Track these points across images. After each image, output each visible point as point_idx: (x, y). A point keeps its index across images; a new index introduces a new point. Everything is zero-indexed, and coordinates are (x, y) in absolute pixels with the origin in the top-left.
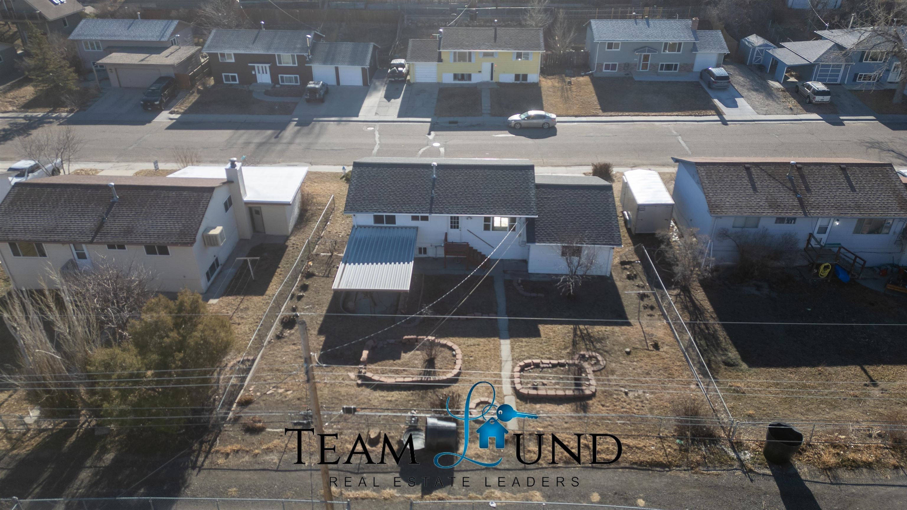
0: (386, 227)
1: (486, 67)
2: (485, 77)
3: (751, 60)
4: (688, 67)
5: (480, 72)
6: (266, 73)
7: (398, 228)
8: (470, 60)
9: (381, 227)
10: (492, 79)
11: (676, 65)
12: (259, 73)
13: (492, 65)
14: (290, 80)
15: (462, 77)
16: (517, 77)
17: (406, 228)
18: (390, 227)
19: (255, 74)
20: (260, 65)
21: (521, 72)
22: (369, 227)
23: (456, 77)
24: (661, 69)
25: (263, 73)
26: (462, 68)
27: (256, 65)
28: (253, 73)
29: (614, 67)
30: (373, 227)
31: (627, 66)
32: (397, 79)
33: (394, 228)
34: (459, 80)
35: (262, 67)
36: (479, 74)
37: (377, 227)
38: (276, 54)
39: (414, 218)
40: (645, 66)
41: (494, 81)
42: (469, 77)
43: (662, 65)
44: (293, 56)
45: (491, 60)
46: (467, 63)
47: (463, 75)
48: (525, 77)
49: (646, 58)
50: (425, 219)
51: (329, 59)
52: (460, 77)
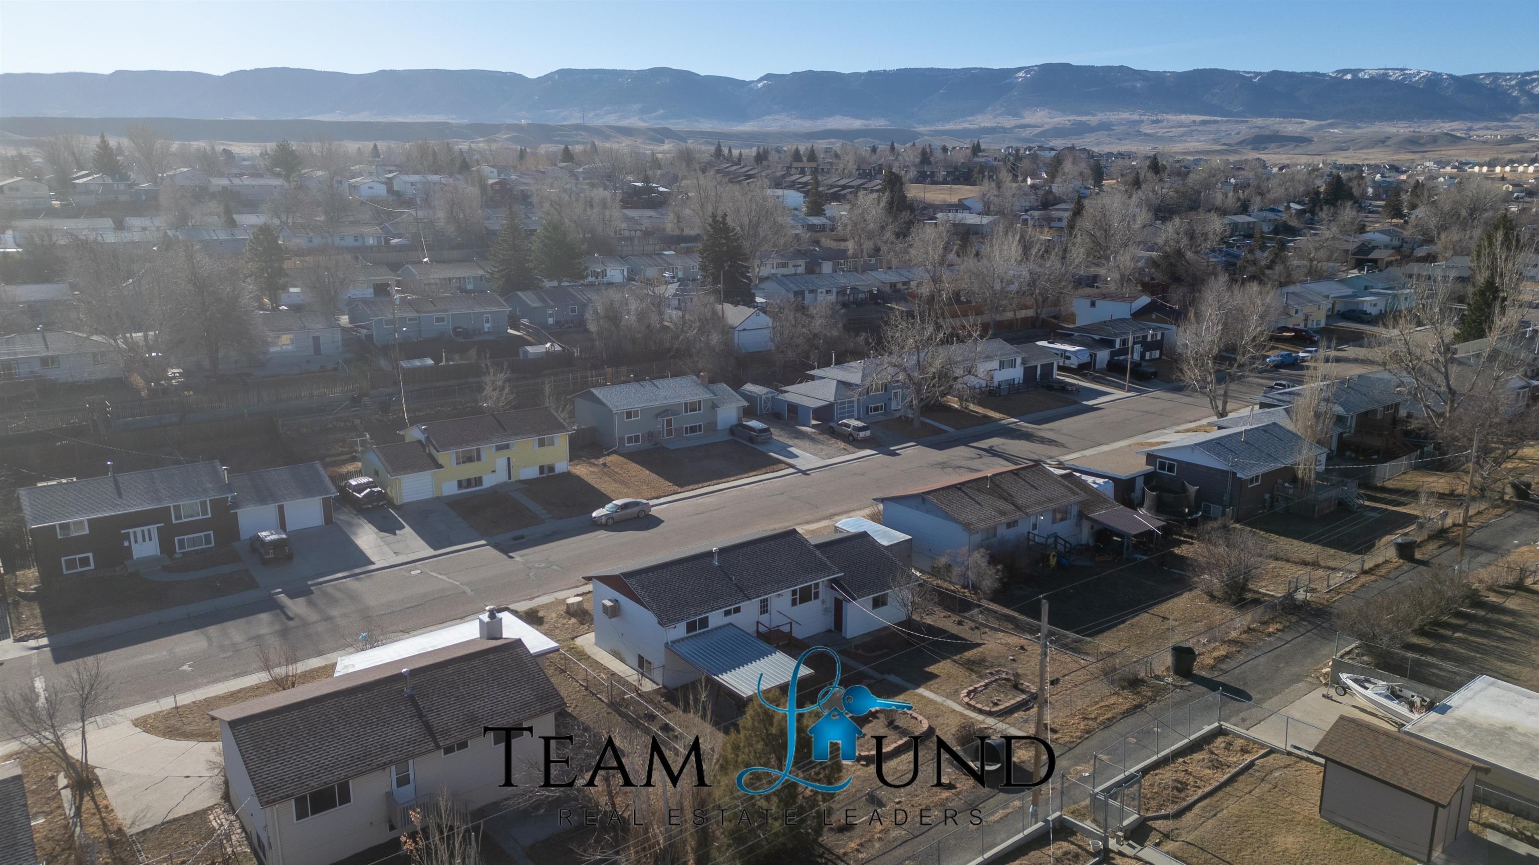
0: (699, 634)
1: (501, 463)
2: (501, 477)
3: (761, 409)
4: (712, 426)
5: (494, 471)
6: (150, 539)
7: (712, 630)
8: (479, 459)
9: (695, 636)
10: (510, 478)
11: (700, 426)
12: (136, 542)
13: (509, 459)
14: (194, 542)
15: (469, 483)
16: (542, 468)
17: (720, 628)
18: (703, 633)
19: (130, 547)
20: (138, 530)
21: (546, 462)
22: (683, 639)
23: (460, 484)
24: (686, 433)
25: (144, 540)
26: (470, 471)
27: (131, 531)
28: (126, 544)
29: (637, 438)
30: (687, 638)
31: (650, 435)
32: (375, 504)
33: (708, 632)
34: (466, 488)
35: (143, 531)
36: (494, 474)
37: (691, 637)
38: (171, 505)
39: (727, 613)
40: (670, 432)
41: (513, 479)
42: (479, 481)
43: (686, 428)
44: (203, 504)
45: (506, 453)
46: (476, 463)
47: (469, 481)
48: (551, 468)
49: (669, 423)
50: (737, 610)
51: (263, 496)
52: (464, 484)
